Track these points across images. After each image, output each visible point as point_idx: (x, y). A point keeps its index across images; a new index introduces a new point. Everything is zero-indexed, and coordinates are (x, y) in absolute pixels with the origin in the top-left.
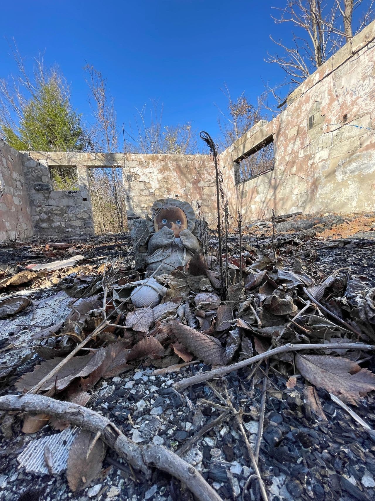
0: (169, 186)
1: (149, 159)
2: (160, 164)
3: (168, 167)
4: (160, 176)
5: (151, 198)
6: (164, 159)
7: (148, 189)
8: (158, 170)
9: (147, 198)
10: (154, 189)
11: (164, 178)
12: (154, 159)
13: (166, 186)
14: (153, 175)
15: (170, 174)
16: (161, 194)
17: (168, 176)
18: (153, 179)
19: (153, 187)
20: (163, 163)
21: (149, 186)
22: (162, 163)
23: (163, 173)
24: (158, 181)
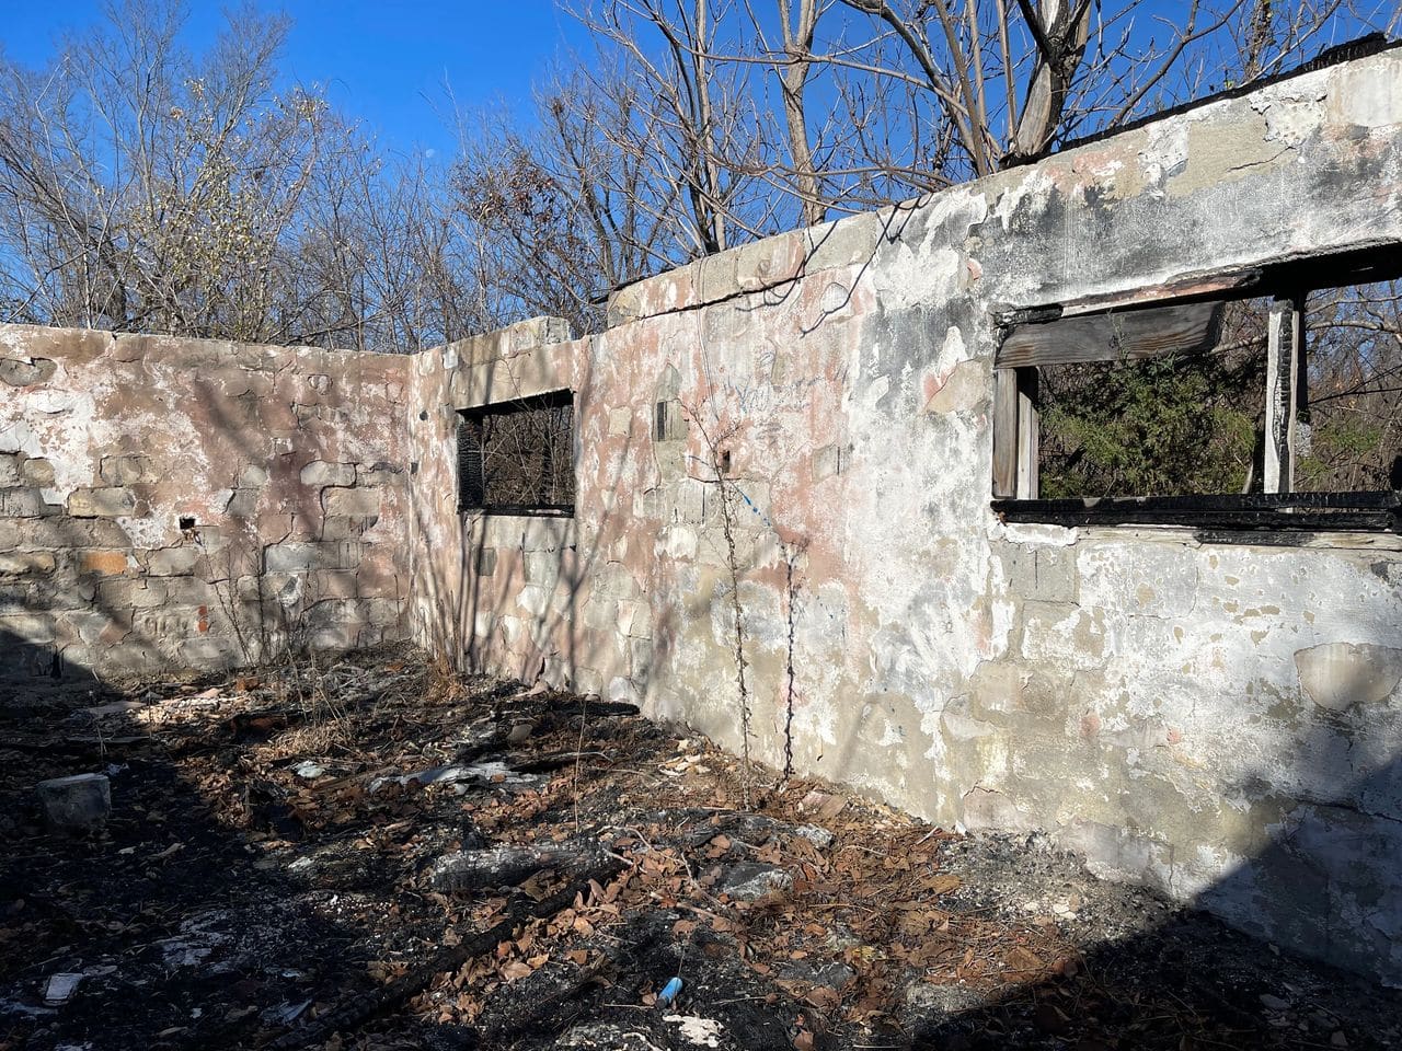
0: (151, 477)
1: (56, 350)
2: (106, 378)
3: (155, 391)
4: (104, 432)
5: (44, 530)
6: (133, 358)
7: (35, 487)
8: (98, 403)
9: (27, 529)
10: (66, 492)
11: (126, 440)
12: (79, 353)
13: (132, 476)
14: (68, 423)
15: (161, 426)
16: (99, 512)
17: (147, 430)
18: (64, 441)
19: (61, 481)
20: (127, 375)
21: (39, 474)
22: (120, 372)
23: (125, 418)
24: (93, 452)
